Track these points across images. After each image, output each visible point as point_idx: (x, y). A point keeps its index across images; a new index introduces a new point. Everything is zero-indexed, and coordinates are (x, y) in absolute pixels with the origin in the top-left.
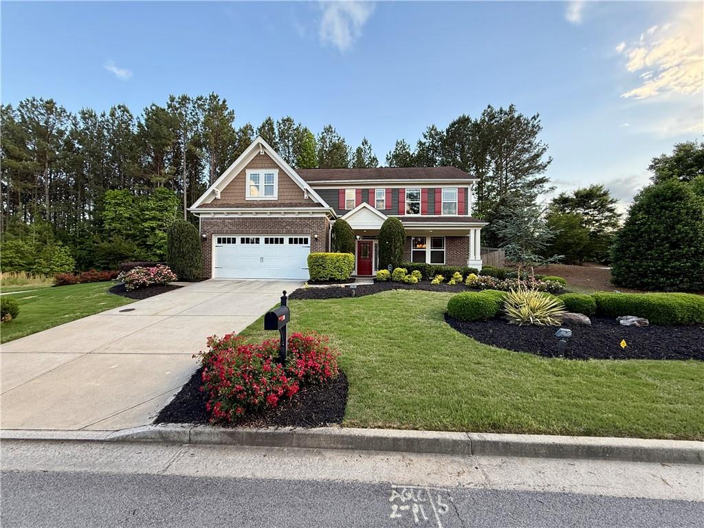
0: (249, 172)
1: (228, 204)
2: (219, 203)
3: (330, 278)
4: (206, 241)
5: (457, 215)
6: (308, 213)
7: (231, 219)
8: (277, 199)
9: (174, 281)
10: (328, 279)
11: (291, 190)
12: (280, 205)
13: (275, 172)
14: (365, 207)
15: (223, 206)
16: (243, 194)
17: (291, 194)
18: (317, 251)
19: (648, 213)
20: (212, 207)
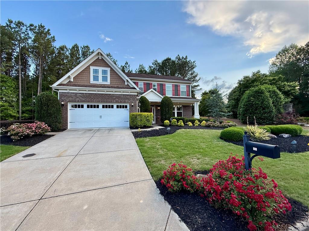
0: (92, 68)
1: (79, 85)
2: (72, 84)
3: (144, 126)
4: (65, 106)
5: (186, 97)
6: (128, 92)
7: (81, 93)
8: (110, 84)
9: (49, 132)
10: (143, 126)
11: (117, 80)
12: (112, 87)
13: (108, 70)
14: (152, 91)
15: (76, 86)
16: (88, 80)
17: (117, 82)
18: (133, 112)
19: (254, 97)
20: (68, 85)
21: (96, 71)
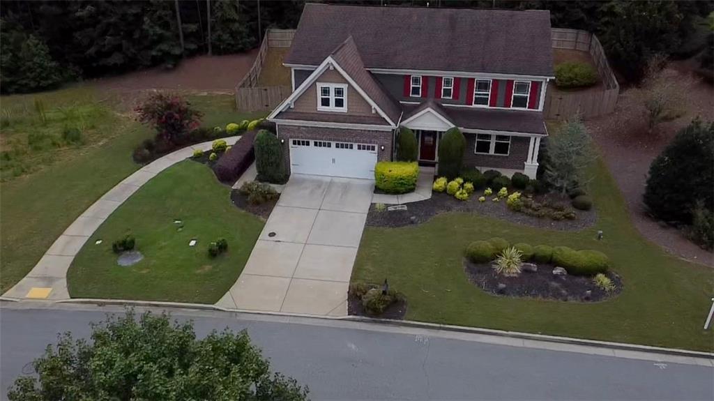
0: (320, 86)
1: (301, 113)
2: (293, 111)
4: (285, 147)
5: (526, 110)
7: (305, 127)
8: (347, 112)
11: (359, 104)
12: (350, 118)
13: (345, 87)
14: (429, 111)
15: (297, 114)
16: (314, 105)
17: (359, 108)
20: (287, 116)
21: (326, 91)
